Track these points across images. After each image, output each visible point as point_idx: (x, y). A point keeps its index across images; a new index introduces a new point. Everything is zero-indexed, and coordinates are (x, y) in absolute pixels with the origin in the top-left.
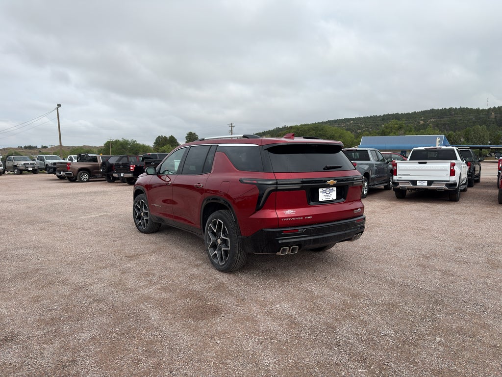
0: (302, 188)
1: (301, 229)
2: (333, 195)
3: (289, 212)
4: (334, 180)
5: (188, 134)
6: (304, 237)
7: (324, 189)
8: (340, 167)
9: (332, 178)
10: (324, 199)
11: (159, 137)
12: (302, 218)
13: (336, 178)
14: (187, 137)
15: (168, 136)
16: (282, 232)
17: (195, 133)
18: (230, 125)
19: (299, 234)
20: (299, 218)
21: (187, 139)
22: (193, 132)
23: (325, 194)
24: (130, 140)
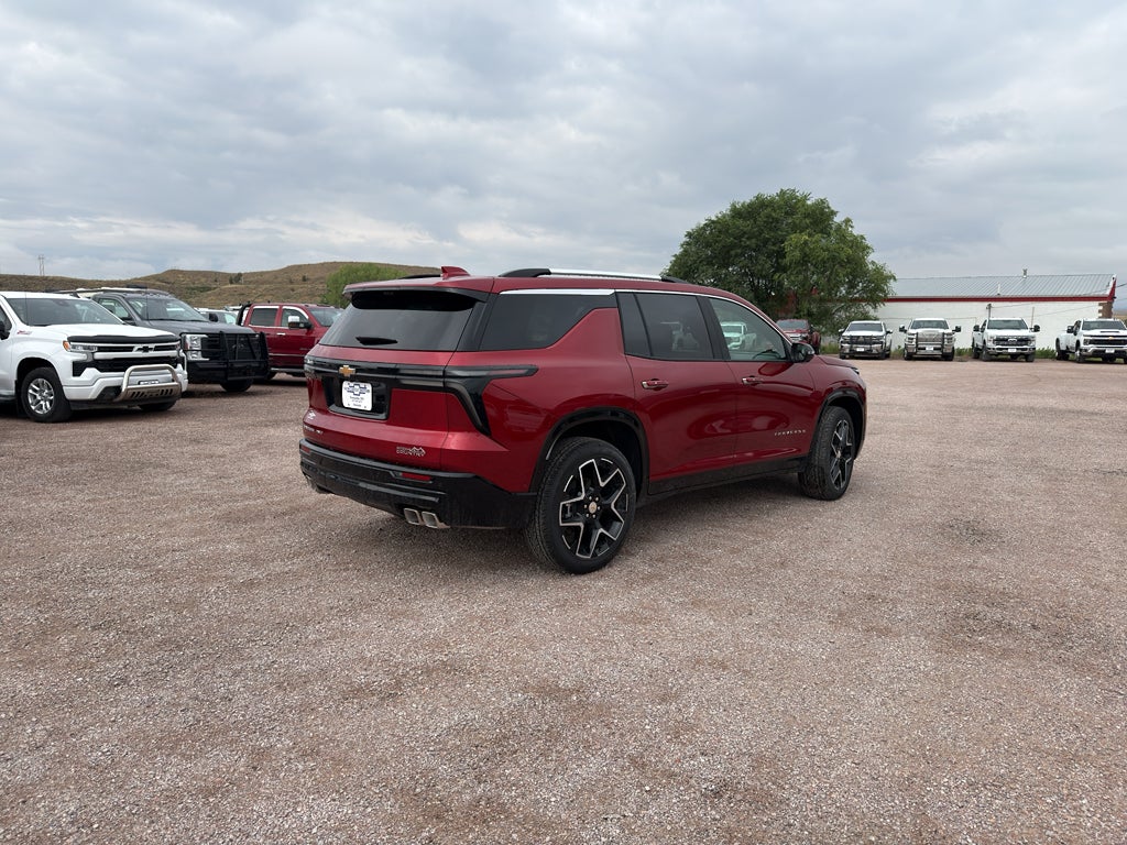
2: (365, 399)
7: (352, 384)
8: (395, 342)
23: (352, 395)
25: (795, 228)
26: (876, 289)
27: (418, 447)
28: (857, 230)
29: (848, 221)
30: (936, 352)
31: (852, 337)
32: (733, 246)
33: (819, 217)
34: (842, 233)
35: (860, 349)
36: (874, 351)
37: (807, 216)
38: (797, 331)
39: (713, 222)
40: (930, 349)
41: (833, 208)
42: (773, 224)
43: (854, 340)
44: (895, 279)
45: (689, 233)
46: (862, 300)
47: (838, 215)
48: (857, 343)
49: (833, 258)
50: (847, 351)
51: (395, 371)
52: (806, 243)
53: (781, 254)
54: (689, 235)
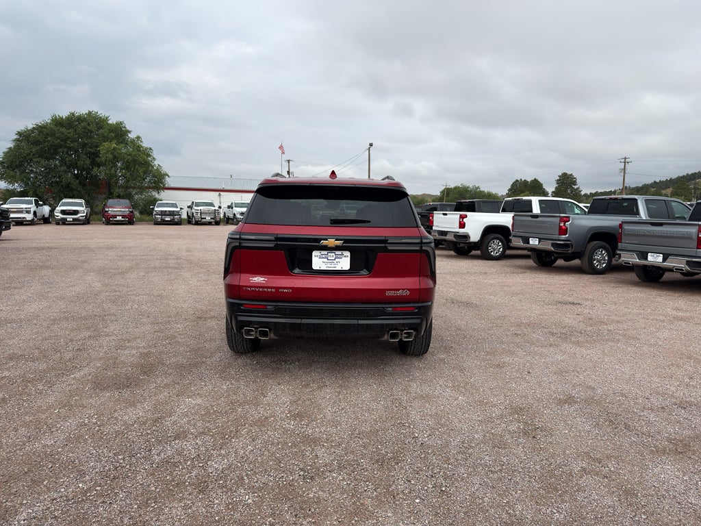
0: (276, 248)
1: (270, 306)
2: (344, 263)
3: (258, 279)
4: (337, 240)
5: (560, 176)
6: (276, 317)
7: (325, 252)
8: (369, 222)
9: (332, 237)
10: (324, 267)
11: (517, 181)
12: (273, 290)
13: (339, 238)
14: (558, 180)
15: (529, 180)
16: (242, 305)
17: (571, 175)
18: (623, 160)
19: (265, 312)
20: (269, 290)
21: (558, 184)
22: (569, 173)
23: (326, 260)
24: (471, 186)
25: (105, 139)
26: (159, 182)
27: (404, 290)
28: (145, 144)
29: (138, 138)
30: (212, 221)
31: (161, 211)
32: (60, 146)
33: (119, 132)
34: (136, 144)
35: (168, 219)
36: (176, 220)
37: (111, 131)
38: (126, 207)
39: (40, 126)
40: (208, 218)
41: (128, 129)
42: (88, 133)
43: (163, 213)
44: (168, 176)
45: (19, 132)
46: (150, 188)
47: (132, 133)
48: (165, 215)
49: (134, 161)
50: (159, 220)
51: (385, 241)
52: (114, 149)
53: (96, 154)
54: (19, 134)
